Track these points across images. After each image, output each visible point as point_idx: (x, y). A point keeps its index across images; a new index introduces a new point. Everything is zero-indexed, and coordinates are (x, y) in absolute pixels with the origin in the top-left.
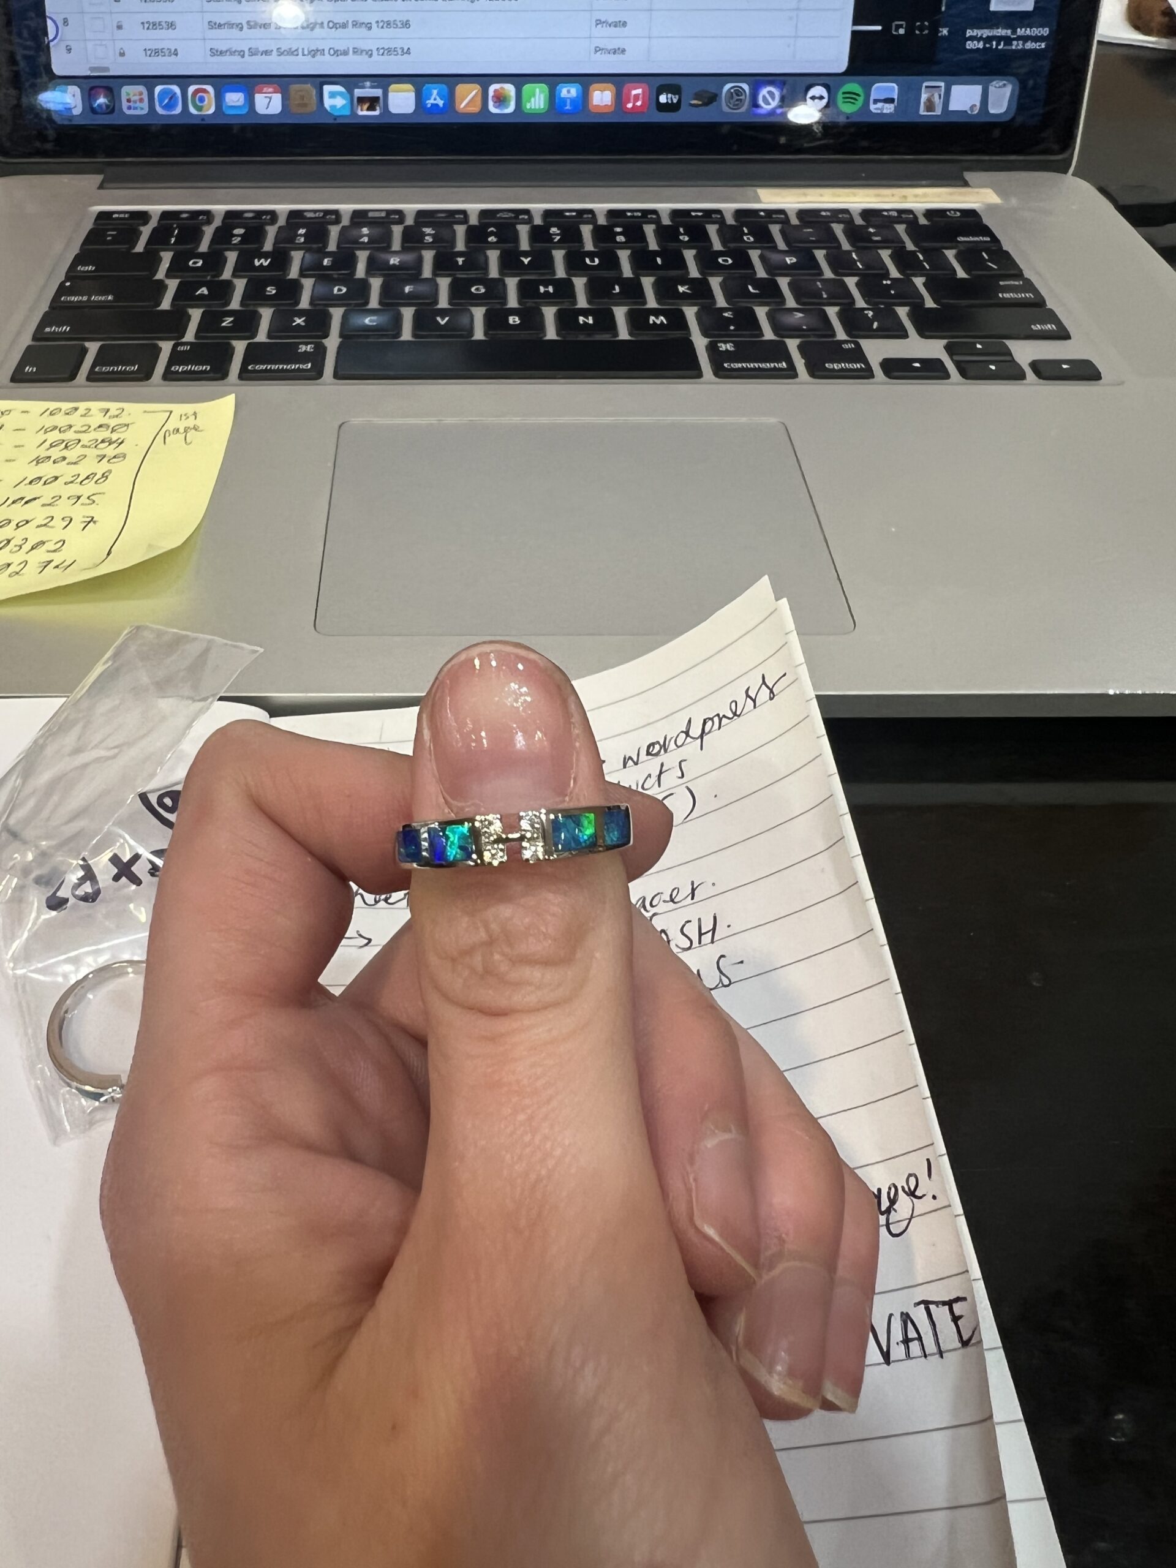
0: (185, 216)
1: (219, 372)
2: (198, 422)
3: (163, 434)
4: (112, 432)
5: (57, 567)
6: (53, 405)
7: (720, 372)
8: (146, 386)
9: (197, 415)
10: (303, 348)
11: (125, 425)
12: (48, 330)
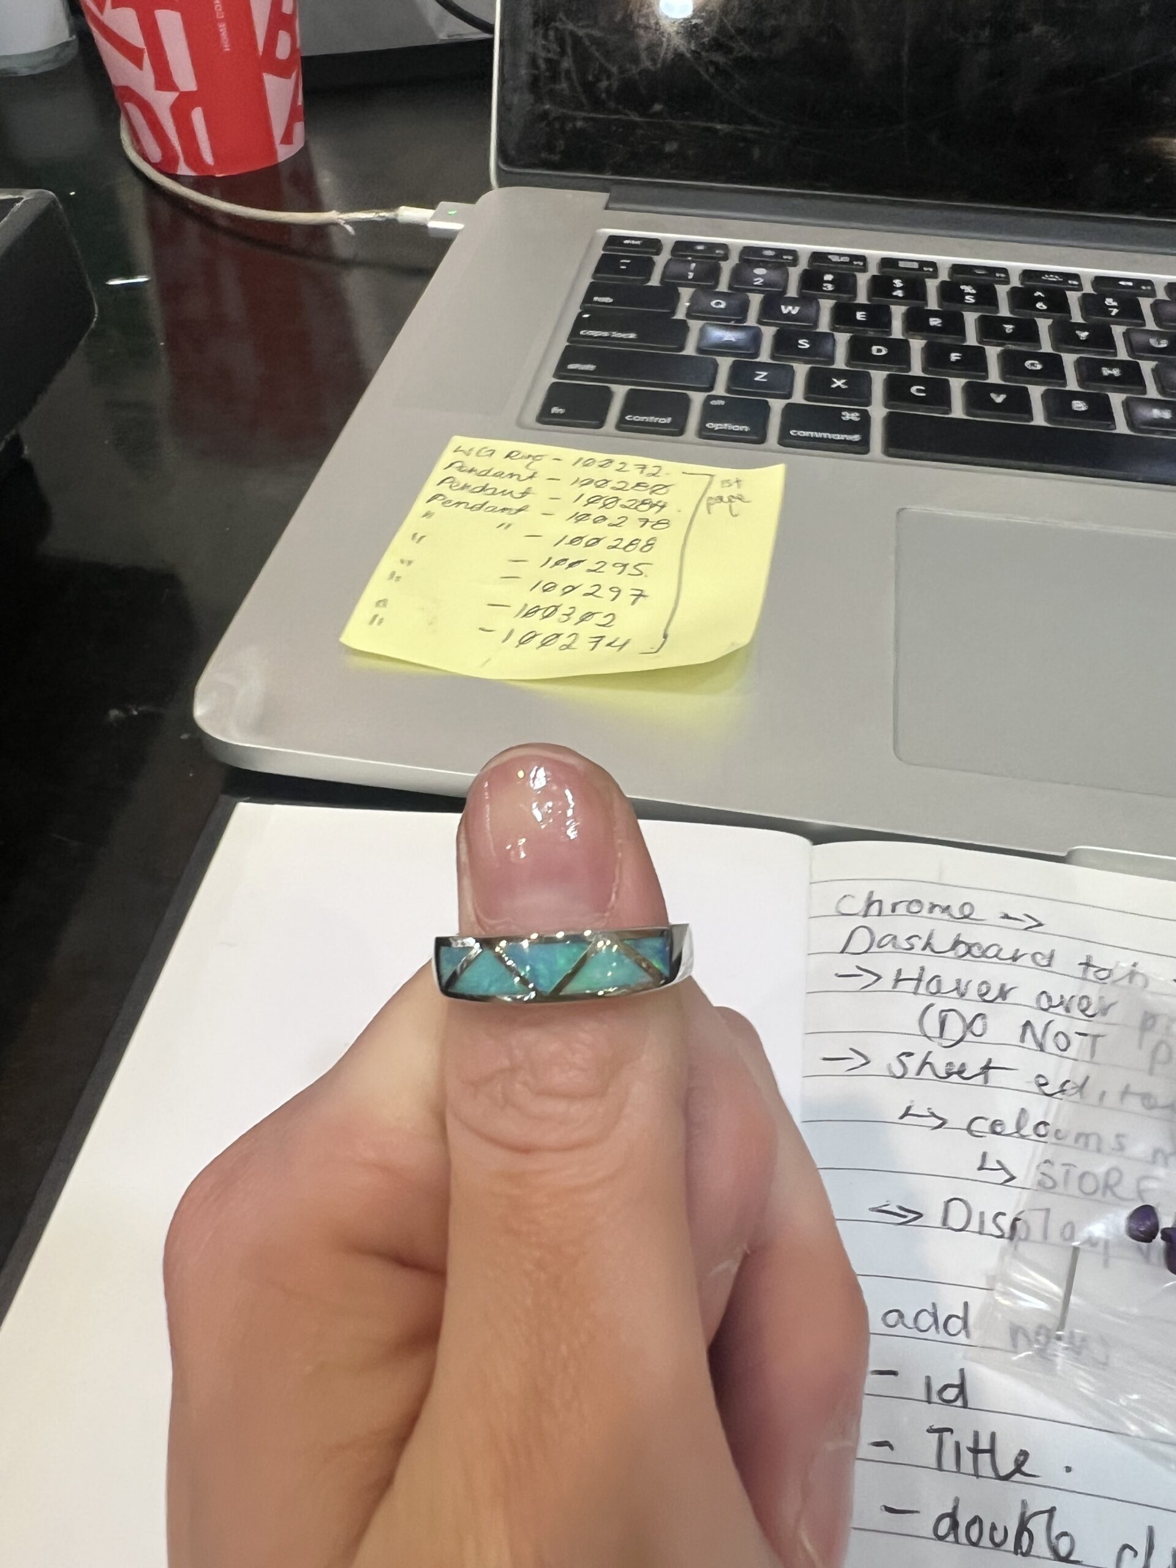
0: (700, 248)
1: (757, 435)
2: (742, 491)
3: (707, 502)
4: (651, 493)
5: (609, 645)
6: (587, 455)
8: (677, 442)
9: (741, 483)
10: (847, 416)
11: (666, 486)
12: (571, 366)
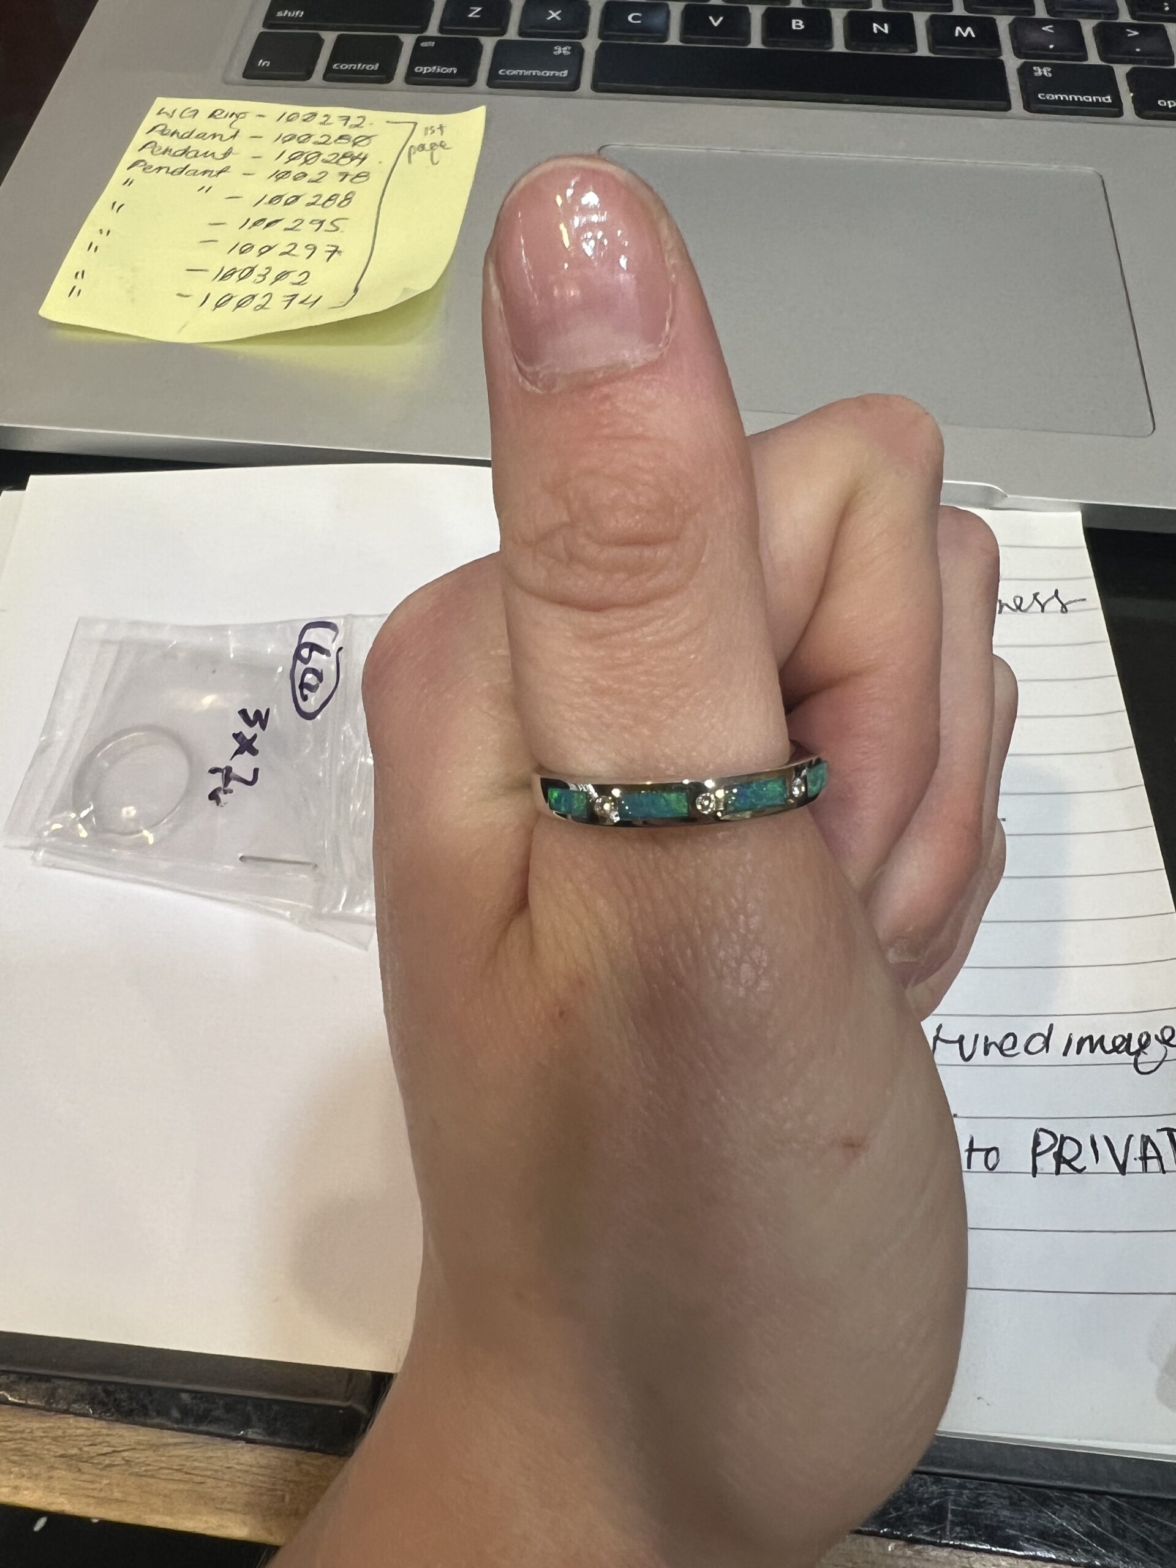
1: (466, 77)
2: (446, 138)
3: (409, 151)
4: (354, 145)
5: (302, 302)
6: (290, 109)
7: (1032, 105)
8: (386, 90)
9: (445, 129)
10: (559, 50)
11: (368, 138)
12: (280, 14)
